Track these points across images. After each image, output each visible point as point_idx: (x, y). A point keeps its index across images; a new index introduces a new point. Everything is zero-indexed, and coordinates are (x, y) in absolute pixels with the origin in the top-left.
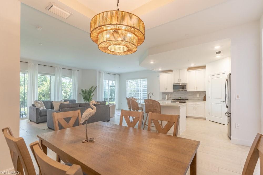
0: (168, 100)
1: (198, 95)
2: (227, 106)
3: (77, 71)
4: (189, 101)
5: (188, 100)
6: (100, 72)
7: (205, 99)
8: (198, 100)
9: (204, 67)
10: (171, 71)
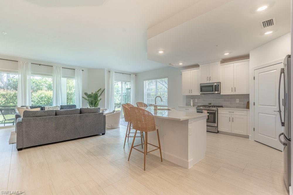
0: (193, 106)
1: (238, 100)
2: (283, 121)
3: (81, 71)
4: (223, 109)
5: (222, 107)
6: (109, 72)
7: (248, 107)
8: (237, 107)
9: (246, 57)
10: (197, 66)
